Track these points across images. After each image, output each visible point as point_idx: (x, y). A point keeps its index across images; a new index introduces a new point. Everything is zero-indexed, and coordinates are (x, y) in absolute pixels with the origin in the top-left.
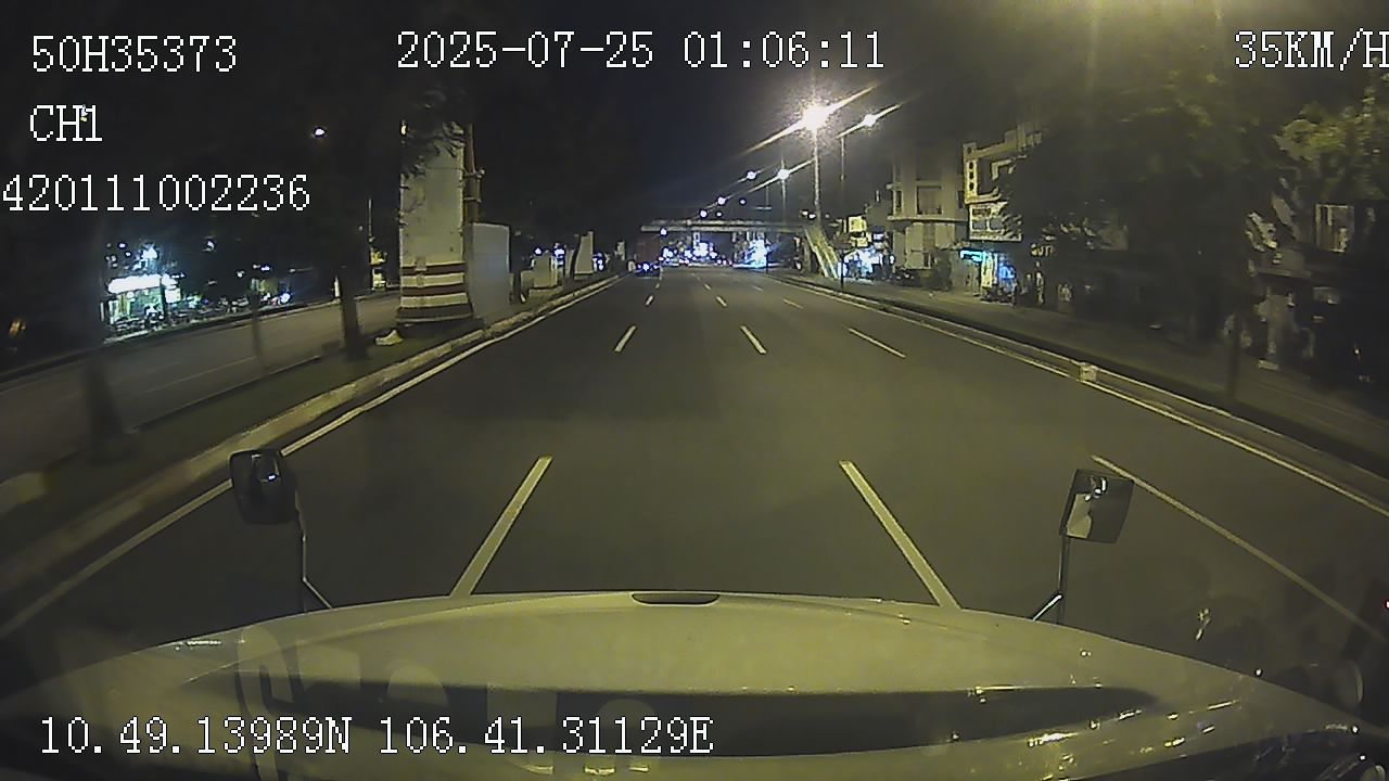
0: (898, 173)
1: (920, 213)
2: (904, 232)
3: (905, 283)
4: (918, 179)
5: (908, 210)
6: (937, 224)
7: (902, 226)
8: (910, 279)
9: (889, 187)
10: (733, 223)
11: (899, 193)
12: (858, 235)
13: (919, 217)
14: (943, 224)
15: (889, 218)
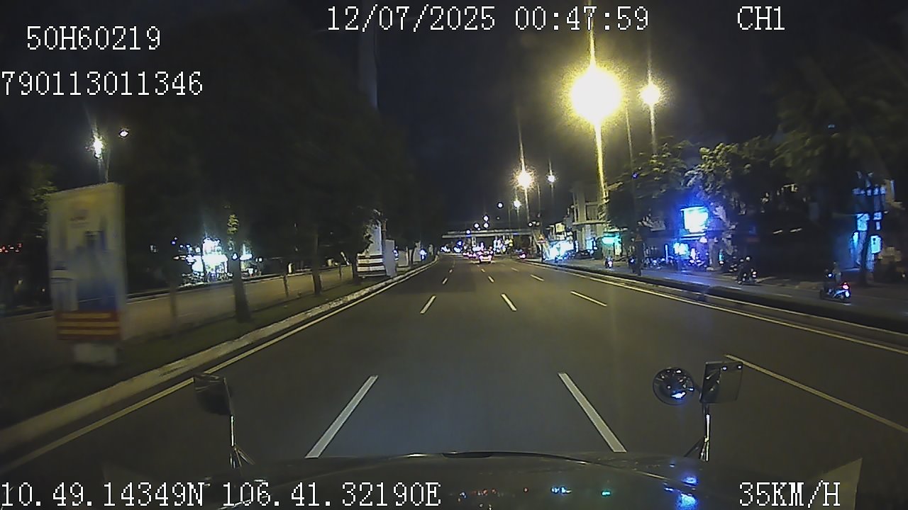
0: (576, 199)
1: (588, 219)
2: (581, 230)
3: (583, 258)
4: (586, 202)
5: (582, 219)
6: (597, 225)
7: (580, 227)
8: (583, 255)
9: (572, 207)
10: (493, 231)
11: (577, 210)
12: (560, 233)
13: (588, 222)
14: (600, 225)
15: (574, 224)
